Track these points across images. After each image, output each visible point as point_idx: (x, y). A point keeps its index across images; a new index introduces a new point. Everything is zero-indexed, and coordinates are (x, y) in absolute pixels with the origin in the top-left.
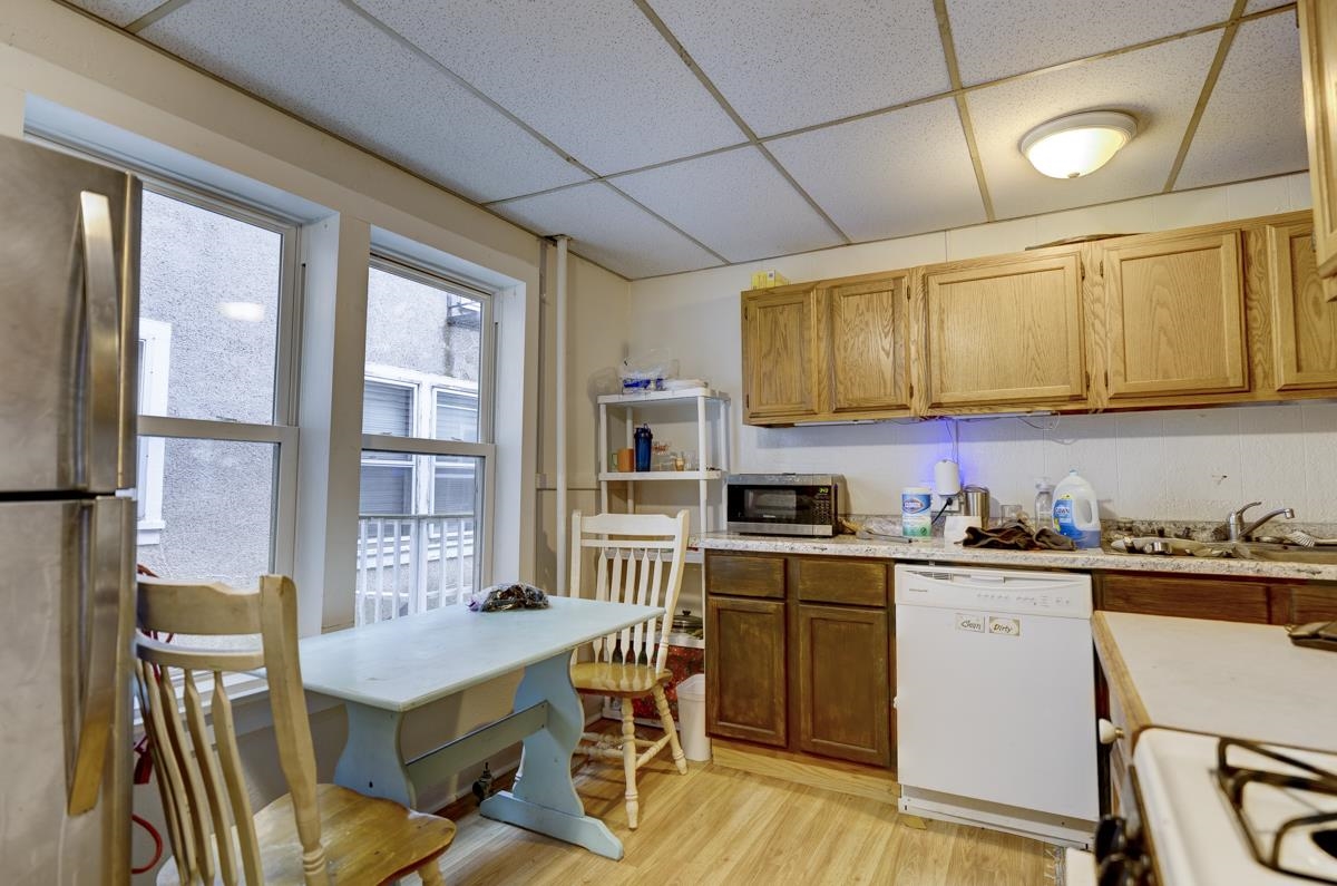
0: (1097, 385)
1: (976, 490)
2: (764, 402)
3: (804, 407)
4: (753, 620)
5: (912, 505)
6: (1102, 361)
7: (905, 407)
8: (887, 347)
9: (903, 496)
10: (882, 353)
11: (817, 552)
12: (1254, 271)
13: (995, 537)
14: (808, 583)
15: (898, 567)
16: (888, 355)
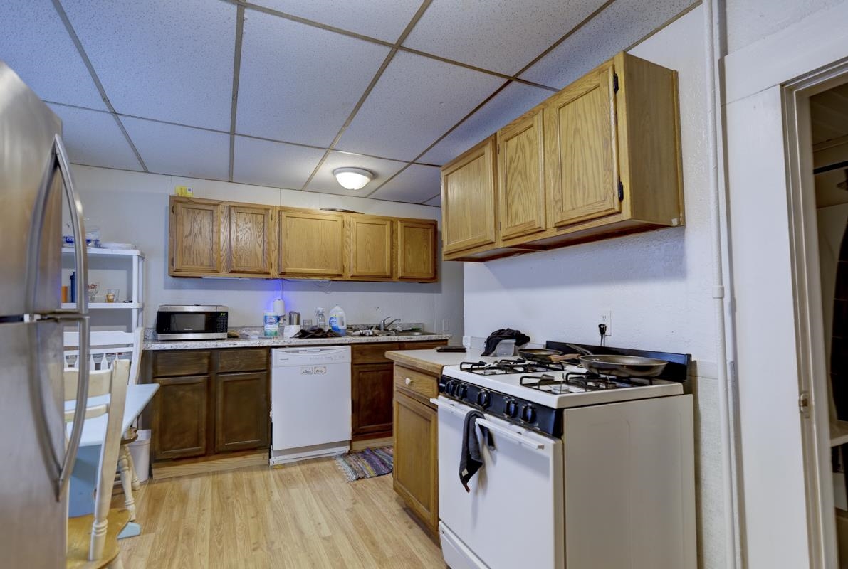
0: (347, 271)
1: (295, 313)
2: (185, 263)
3: (211, 269)
4: (188, 388)
5: (271, 321)
6: (349, 262)
7: (268, 273)
8: (260, 243)
9: (266, 317)
10: (257, 245)
11: (232, 346)
12: (394, 235)
13: (313, 333)
14: (225, 362)
15: (274, 350)
16: (260, 246)
